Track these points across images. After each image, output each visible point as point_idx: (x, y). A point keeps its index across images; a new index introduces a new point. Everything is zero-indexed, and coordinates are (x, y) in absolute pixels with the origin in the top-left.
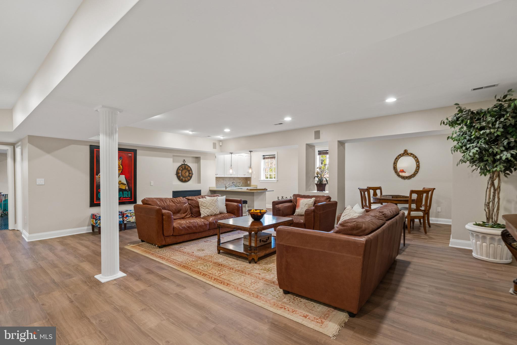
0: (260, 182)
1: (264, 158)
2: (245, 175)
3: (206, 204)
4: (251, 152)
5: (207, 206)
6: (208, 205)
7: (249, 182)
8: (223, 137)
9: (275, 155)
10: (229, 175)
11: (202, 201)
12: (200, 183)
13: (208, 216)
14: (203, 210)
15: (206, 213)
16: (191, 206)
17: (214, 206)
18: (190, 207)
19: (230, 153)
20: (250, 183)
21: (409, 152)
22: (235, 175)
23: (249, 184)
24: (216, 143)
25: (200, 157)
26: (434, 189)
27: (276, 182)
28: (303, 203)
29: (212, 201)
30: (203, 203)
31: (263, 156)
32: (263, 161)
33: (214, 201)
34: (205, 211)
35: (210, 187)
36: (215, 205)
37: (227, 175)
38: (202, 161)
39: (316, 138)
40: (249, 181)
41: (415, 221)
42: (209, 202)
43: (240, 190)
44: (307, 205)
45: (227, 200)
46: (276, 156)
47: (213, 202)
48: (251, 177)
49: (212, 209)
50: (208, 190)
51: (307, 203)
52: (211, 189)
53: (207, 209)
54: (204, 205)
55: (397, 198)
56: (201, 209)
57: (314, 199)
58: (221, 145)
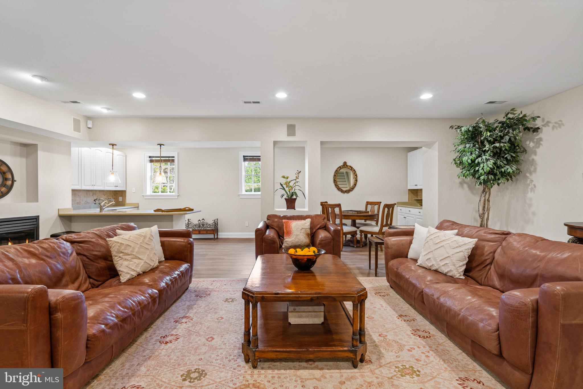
0: (145, 198)
1: (151, 161)
2: (117, 186)
3: (131, 249)
4: (161, 145)
5: (133, 252)
6: (136, 250)
7: (120, 199)
8: (108, 109)
9: (174, 157)
10: (90, 186)
11: (120, 241)
12: (38, 202)
13: (138, 275)
14: (126, 263)
15: (133, 270)
16: (84, 258)
17: (148, 251)
18: (82, 261)
19: (110, 144)
20: (123, 199)
21: (348, 164)
22: (100, 186)
23: (122, 202)
24: (79, 121)
25: (37, 144)
26: (381, 202)
27: (177, 198)
28: (297, 227)
29: (143, 241)
30: (123, 248)
31: (150, 157)
32: (149, 164)
33: (147, 239)
34: (130, 266)
35: (61, 209)
36: (149, 247)
37: (84, 185)
38: (41, 155)
39: (289, 135)
40: (121, 197)
41: (368, 236)
42: (137, 244)
43: (111, 213)
44: (303, 230)
45: (162, 234)
46: (176, 159)
47: (146, 241)
48: (125, 190)
49: (145, 257)
50: (55, 214)
51: (304, 228)
52: (62, 213)
53: (135, 261)
54: (126, 251)
55: (360, 213)
56: (120, 262)
57: (308, 221)
58: (90, 126)
